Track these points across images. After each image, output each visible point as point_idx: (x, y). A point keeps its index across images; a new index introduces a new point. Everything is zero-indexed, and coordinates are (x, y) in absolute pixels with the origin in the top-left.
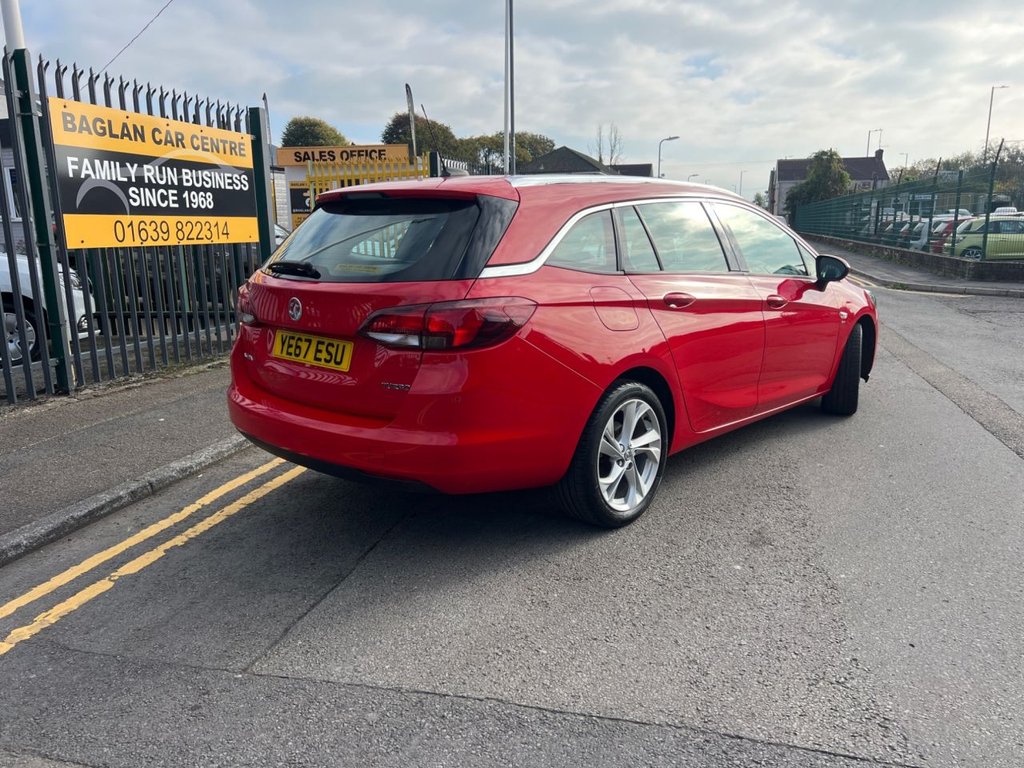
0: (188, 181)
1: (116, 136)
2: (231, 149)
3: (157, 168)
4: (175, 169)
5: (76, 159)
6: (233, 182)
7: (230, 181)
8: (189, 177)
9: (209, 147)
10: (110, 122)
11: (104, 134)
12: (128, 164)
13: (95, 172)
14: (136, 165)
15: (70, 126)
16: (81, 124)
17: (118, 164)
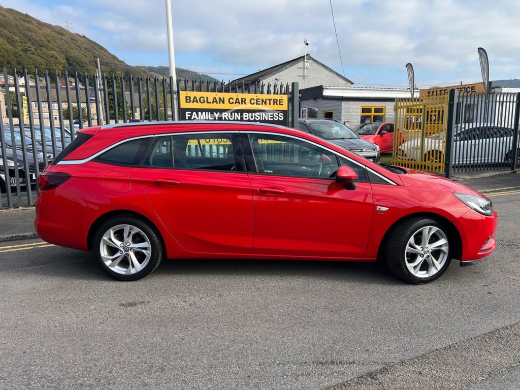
0: (246, 118)
1: (210, 103)
2: (274, 102)
3: (230, 114)
4: (239, 114)
5: (190, 113)
6: (274, 117)
7: (272, 116)
8: (247, 116)
9: (261, 103)
10: (207, 98)
11: (204, 102)
12: (215, 113)
13: (198, 117)
14: (218, 113)
15: (188, 101)
16: (194, 99)
17: (209, 113)
